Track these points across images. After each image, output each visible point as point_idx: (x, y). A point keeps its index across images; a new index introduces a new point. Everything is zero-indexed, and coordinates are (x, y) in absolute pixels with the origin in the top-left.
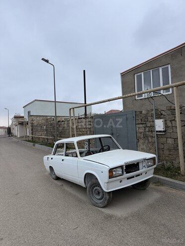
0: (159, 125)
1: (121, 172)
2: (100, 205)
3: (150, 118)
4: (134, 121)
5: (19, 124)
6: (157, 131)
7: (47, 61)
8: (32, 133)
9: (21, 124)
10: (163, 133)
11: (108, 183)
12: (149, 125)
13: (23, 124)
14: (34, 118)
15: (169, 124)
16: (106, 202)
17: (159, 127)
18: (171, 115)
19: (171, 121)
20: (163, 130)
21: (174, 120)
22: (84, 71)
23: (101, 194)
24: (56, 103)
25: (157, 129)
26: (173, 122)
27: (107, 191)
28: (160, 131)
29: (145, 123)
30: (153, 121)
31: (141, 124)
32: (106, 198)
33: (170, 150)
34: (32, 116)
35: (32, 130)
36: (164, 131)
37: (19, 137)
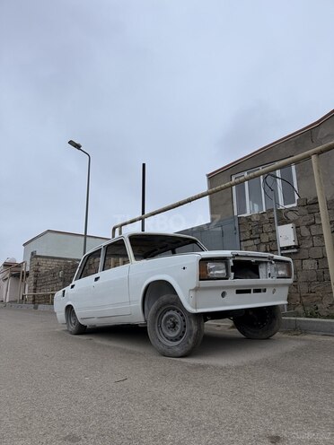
0: (286, 235)
1: (223, 272)
2: (177, 349)
3: (266, 227)
4: (238, 235)
5: (12, 275)
6: (282, 249)
7: (78, 146)
8: (35, 289)
9: (16, 276)
10: (295, 250)
11: (196, 289)
12: (265, 238)
13: (19, 276)
14: (42, 261)
15: (305, 232)
16: (191, 342)
17: (287, 239)
18: (308, 216)
19: (308, 226)
20: (293, 244)
21: (314, 223)
22: (144, 165)
23: (179, 326)
24: (88, 239)
25: (283, 243)
26: (313, 227)
27: (194, 311)
28: (288, 248)
29: (257, 236)
30: (274, 231)
31: (251, 239)
32: (191, 331)
33: (309, 283)
34: (39, 256)
35: (35, 283)
36: (295, 247)
37: (7, 301)
